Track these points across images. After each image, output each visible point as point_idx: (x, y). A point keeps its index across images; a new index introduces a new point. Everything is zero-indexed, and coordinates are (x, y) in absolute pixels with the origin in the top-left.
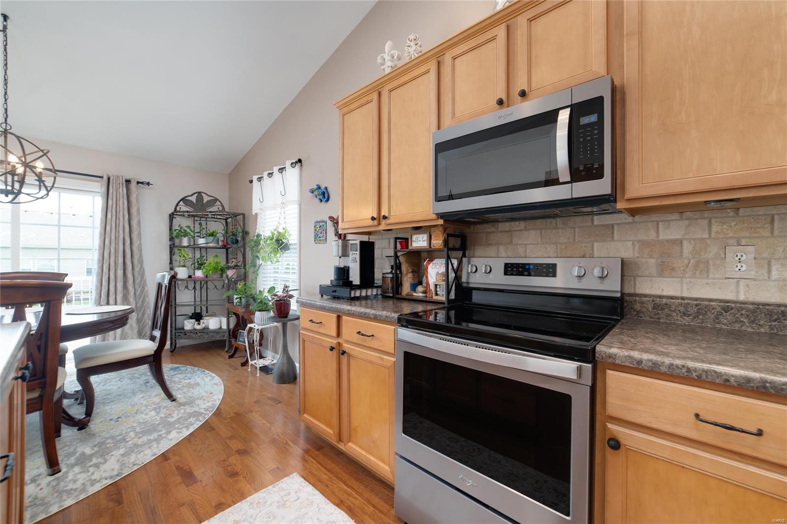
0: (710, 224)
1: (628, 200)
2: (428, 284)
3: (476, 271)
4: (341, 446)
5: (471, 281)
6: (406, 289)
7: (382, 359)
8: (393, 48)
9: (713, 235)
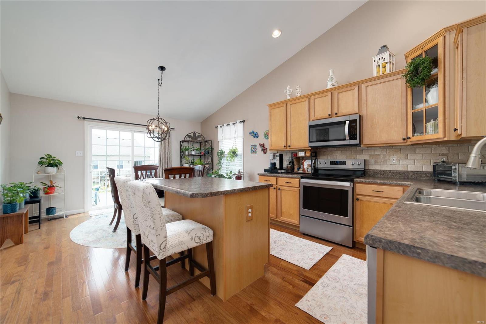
0: (387, 151)
1: (364, 145)
2: (304, 168)
3: (321, 164)
4: (278, 220)
5: (318, 167)
6: (296, 170)
7: (294, 189)
8: (290, 88)
9: (388, 153)
